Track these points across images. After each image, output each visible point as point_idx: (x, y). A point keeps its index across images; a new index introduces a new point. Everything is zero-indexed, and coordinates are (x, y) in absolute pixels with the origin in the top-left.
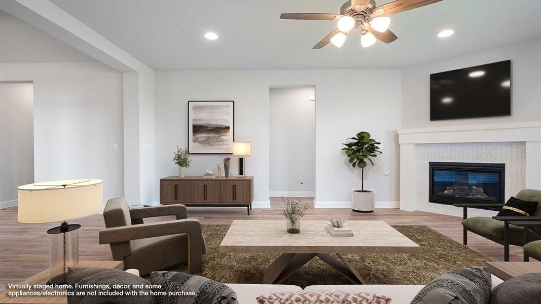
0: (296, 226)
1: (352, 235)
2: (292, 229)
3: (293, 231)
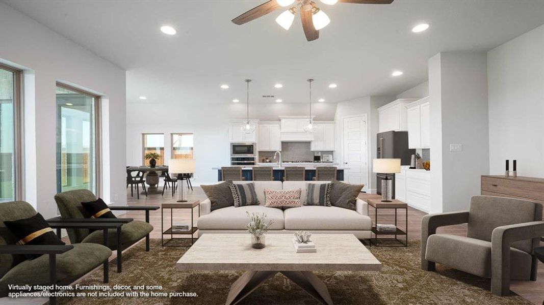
0: (261, 241)
1: (315, 251)
2: (257, 244)
3: (258, 246)
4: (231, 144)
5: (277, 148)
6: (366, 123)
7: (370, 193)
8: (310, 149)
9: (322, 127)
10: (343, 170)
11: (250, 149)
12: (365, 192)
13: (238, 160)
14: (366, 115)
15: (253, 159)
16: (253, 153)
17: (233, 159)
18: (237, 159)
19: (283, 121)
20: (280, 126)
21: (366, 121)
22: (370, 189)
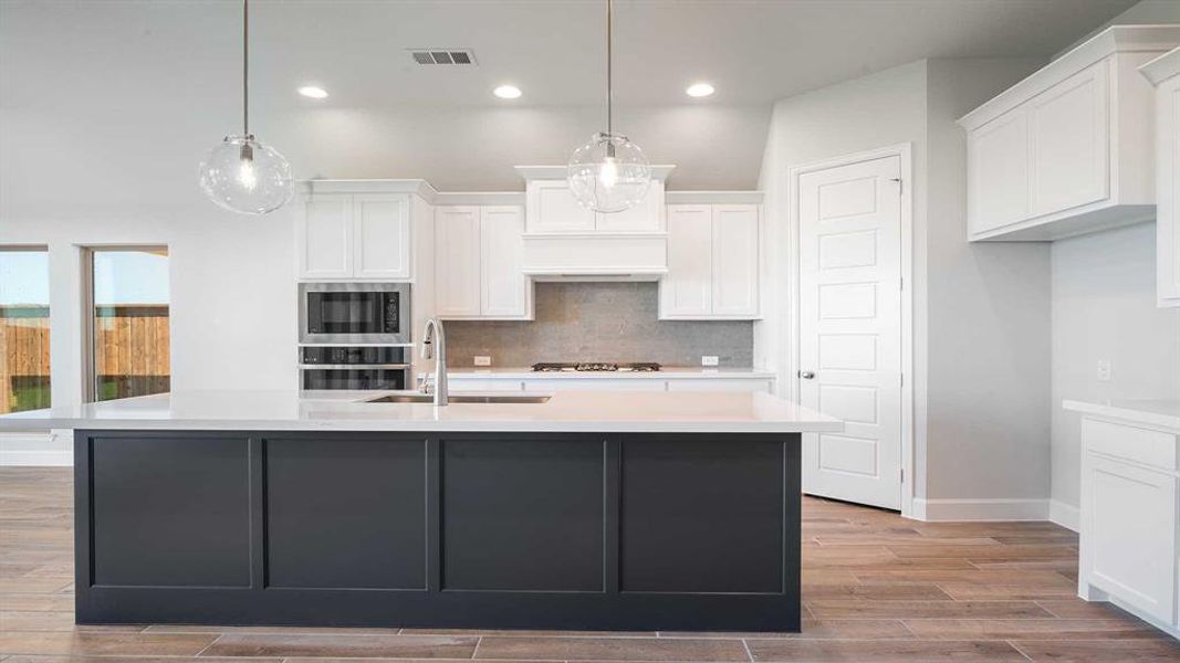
4: (301, 286)
5: (516, 305)
6: (907, 190)
7: (923, 518)
8: (656, 311)
9: (706, 217)
10: (797, 436)
11: (382, 308)
12: (899, 512)
13: (327, 360)
14: (906, 150)
15: (397, 354)
16: (396, 330)
17: (307, 354)
18: (327, 355)
19: (533, 187)
20: (525, 209)
21: (907, 180)
22: (922, 501)
